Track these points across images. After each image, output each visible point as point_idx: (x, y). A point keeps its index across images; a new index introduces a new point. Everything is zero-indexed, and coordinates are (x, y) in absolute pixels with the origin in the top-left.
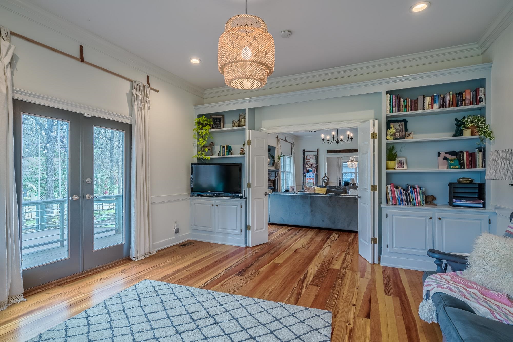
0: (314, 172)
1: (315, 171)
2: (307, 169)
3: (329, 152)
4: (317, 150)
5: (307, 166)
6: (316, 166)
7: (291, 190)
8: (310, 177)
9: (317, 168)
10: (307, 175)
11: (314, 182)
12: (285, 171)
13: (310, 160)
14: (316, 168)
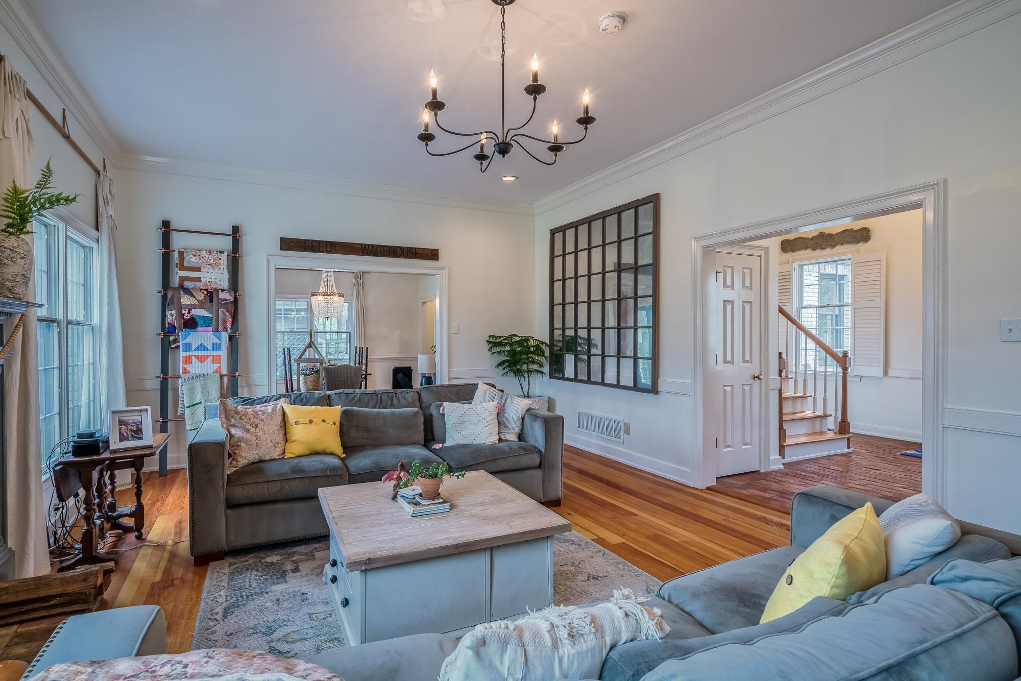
0: (220, 328)
1: (225, 322)
2: (185, 312)
3: (288, 244)
4: (236, 229)
5: (186, 300)
6: (232, 299)
7: (122, 438)
8: (202, 347)
9: (235, 308)
10: (186, 341)
11: (224, 371)
12: (61, 317)
13: (198, 269)
14: (231, 307)
